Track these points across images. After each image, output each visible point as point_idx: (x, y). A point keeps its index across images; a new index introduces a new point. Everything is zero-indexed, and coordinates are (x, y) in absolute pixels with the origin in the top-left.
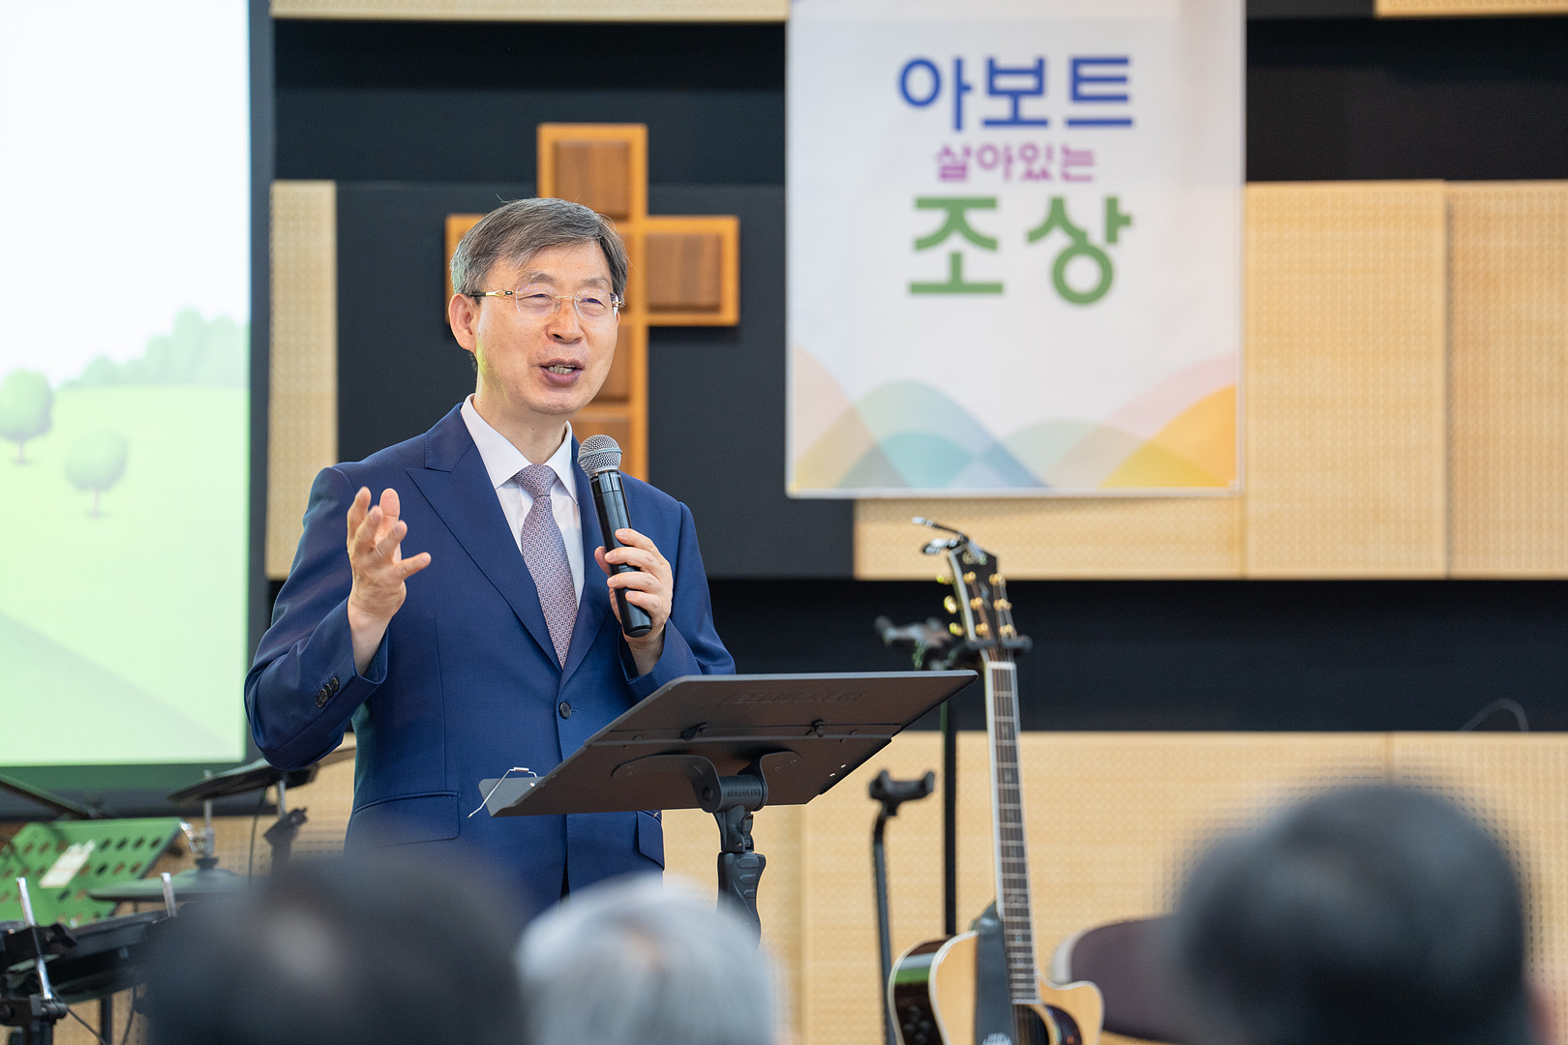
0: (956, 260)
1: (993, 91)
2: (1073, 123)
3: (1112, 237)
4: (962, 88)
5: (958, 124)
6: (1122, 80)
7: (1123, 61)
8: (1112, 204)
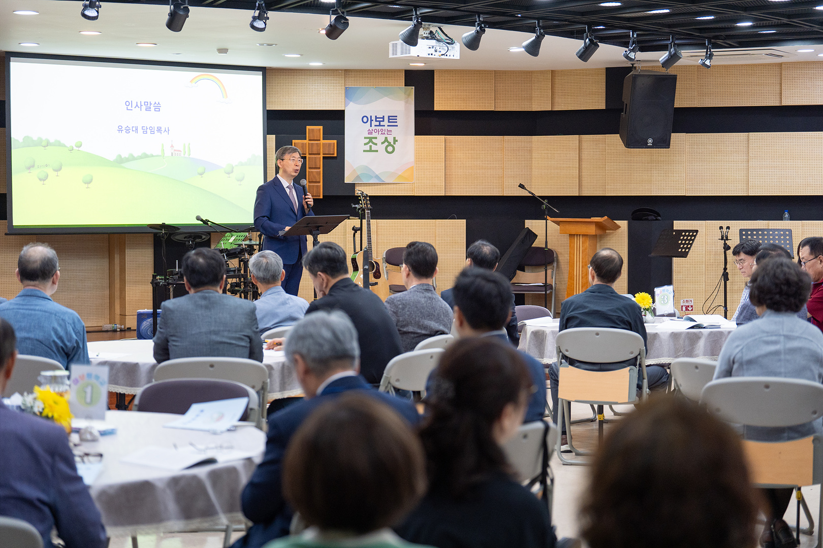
0: (371, 146)
1: (376, 121)
2: (388, 126)
3: (394, 143)
4: (372, 120)
5: (371, 126)
6: (396, 119)
7: (396, 117)
8: (394, 138)
